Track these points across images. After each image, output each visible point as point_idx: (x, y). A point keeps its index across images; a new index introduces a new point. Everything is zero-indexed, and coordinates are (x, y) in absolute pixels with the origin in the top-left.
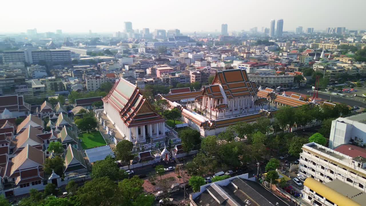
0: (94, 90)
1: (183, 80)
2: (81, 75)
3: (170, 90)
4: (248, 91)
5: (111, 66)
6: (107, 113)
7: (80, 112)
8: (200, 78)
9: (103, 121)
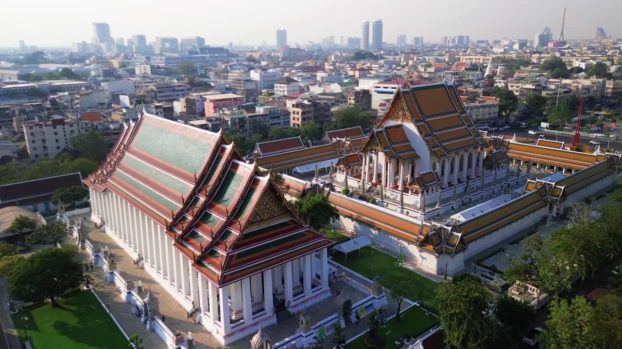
0: (52, 156)
1: (276, 121)
2: (8, 121)
3: (258, 144)
4: (471, 135)
5: (85, 99)
6: (103, 223)
7: (13, 227)
8: (312, 115)
9: (97, 251)
